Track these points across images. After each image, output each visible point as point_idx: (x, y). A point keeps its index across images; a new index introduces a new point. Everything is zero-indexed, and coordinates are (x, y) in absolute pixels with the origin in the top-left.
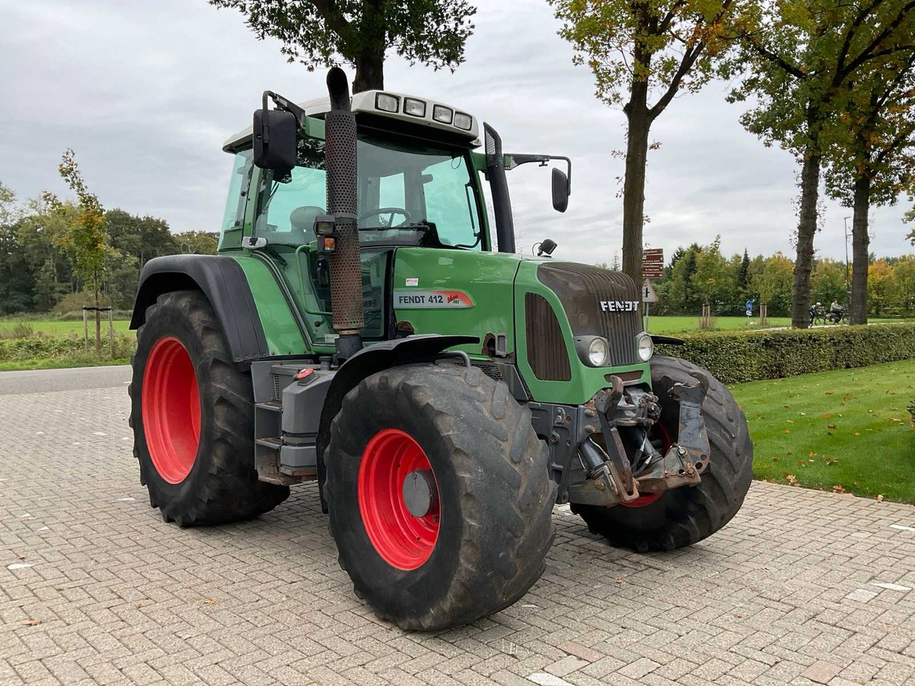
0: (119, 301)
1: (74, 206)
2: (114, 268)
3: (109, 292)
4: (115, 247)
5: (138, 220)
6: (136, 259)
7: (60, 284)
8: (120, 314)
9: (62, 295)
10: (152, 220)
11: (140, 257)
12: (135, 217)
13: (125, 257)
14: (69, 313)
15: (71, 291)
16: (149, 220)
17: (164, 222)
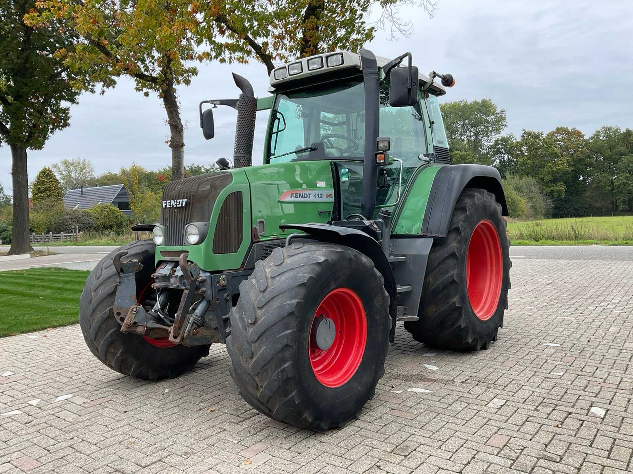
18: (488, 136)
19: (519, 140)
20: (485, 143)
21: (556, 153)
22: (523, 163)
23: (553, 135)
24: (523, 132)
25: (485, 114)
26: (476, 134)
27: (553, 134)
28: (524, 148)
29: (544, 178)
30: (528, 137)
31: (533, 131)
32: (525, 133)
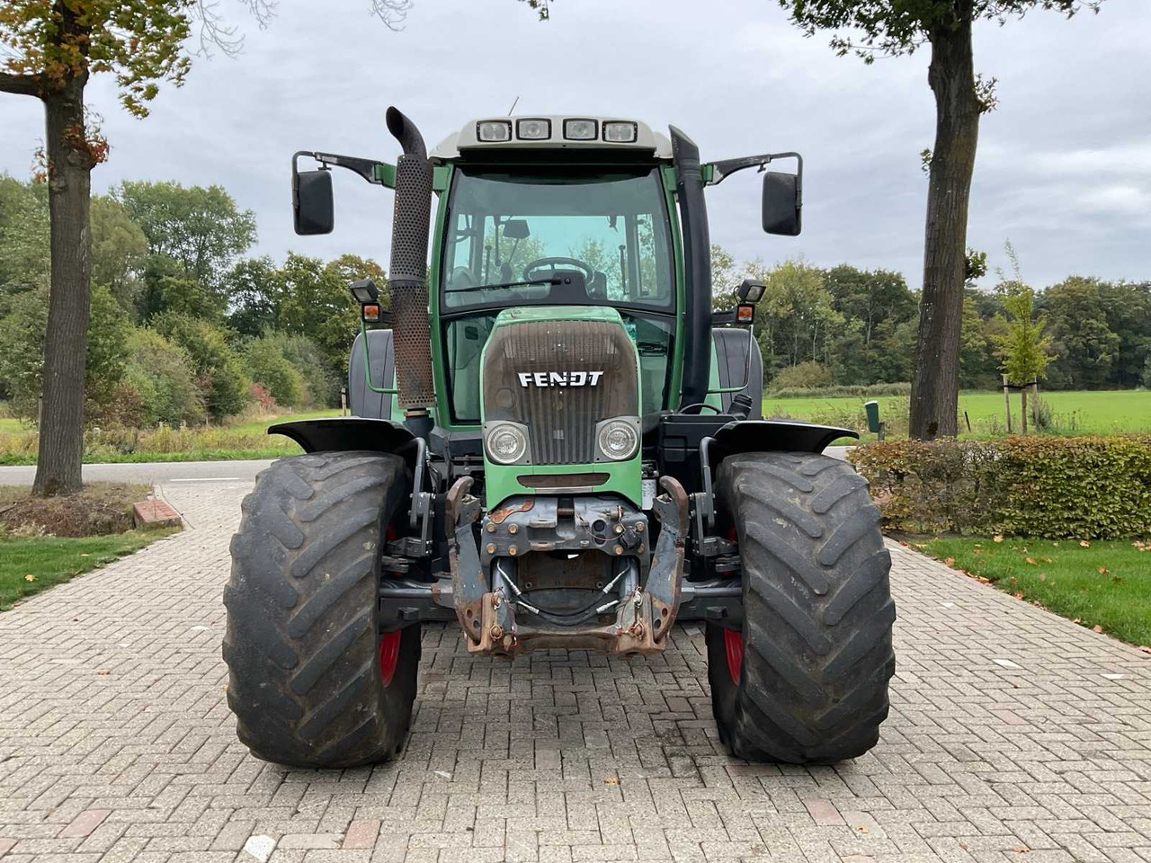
0: (840, 374)
1: (794, 266)
2: (835, 336)
3: (830, 365)
4: (839, 310)
5: (868, 276)
6: (862, 323)
7: (777, 357)
8: (840, 390)
9: (778, 370)
10: (885, 274)
11: (868, 320)
12: (864, 272)
13: (848, 322)
14: (785, 390)
15: (788, 364)
16: (881, 275)
17: (899, 276)
18: (223, 256)
19: (280, 269)
20: (218, 268)
21: (345, 298)
22: (291, 310)
23: (337, 267)
24: (289, 256)
25: (218, 213)
26: (201, 249)
27: (336, 265)
28: (291, 285)
29: (326, 339)
30: (298, 265)
31: (307, 256)
32: (292, 258)
